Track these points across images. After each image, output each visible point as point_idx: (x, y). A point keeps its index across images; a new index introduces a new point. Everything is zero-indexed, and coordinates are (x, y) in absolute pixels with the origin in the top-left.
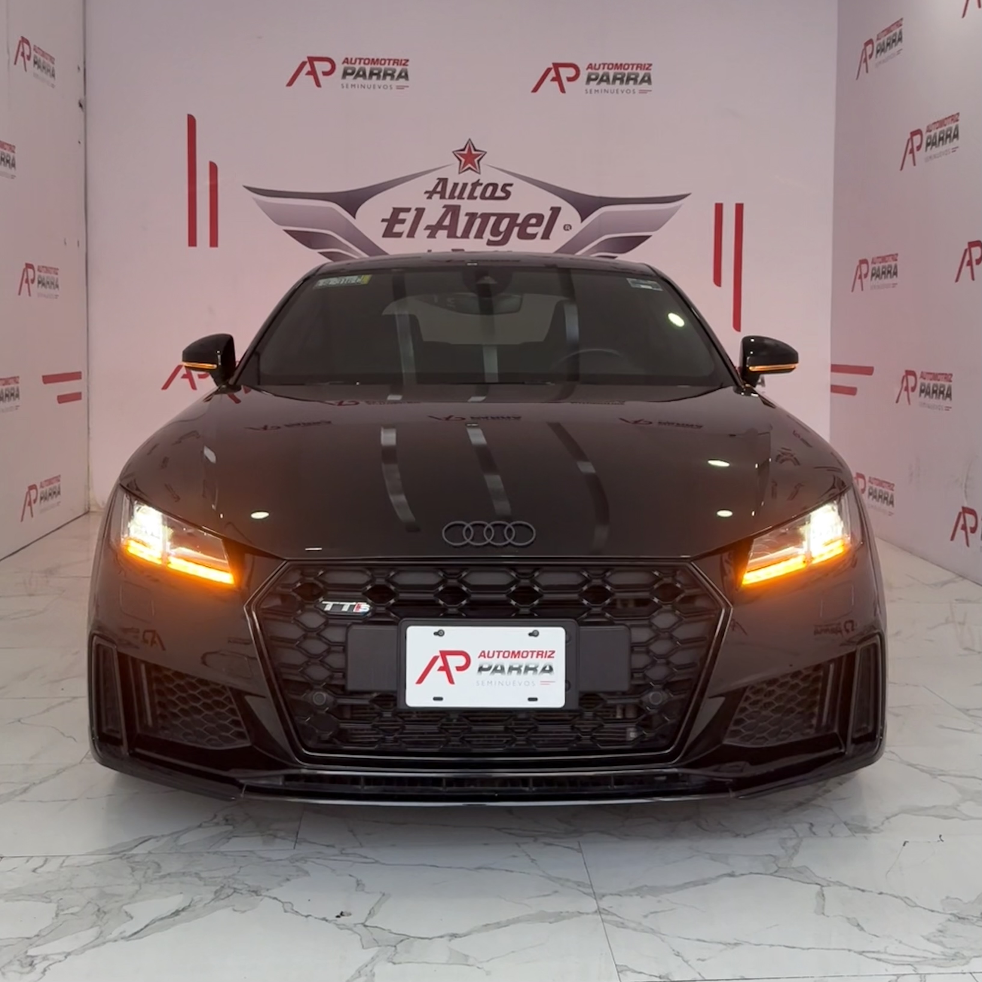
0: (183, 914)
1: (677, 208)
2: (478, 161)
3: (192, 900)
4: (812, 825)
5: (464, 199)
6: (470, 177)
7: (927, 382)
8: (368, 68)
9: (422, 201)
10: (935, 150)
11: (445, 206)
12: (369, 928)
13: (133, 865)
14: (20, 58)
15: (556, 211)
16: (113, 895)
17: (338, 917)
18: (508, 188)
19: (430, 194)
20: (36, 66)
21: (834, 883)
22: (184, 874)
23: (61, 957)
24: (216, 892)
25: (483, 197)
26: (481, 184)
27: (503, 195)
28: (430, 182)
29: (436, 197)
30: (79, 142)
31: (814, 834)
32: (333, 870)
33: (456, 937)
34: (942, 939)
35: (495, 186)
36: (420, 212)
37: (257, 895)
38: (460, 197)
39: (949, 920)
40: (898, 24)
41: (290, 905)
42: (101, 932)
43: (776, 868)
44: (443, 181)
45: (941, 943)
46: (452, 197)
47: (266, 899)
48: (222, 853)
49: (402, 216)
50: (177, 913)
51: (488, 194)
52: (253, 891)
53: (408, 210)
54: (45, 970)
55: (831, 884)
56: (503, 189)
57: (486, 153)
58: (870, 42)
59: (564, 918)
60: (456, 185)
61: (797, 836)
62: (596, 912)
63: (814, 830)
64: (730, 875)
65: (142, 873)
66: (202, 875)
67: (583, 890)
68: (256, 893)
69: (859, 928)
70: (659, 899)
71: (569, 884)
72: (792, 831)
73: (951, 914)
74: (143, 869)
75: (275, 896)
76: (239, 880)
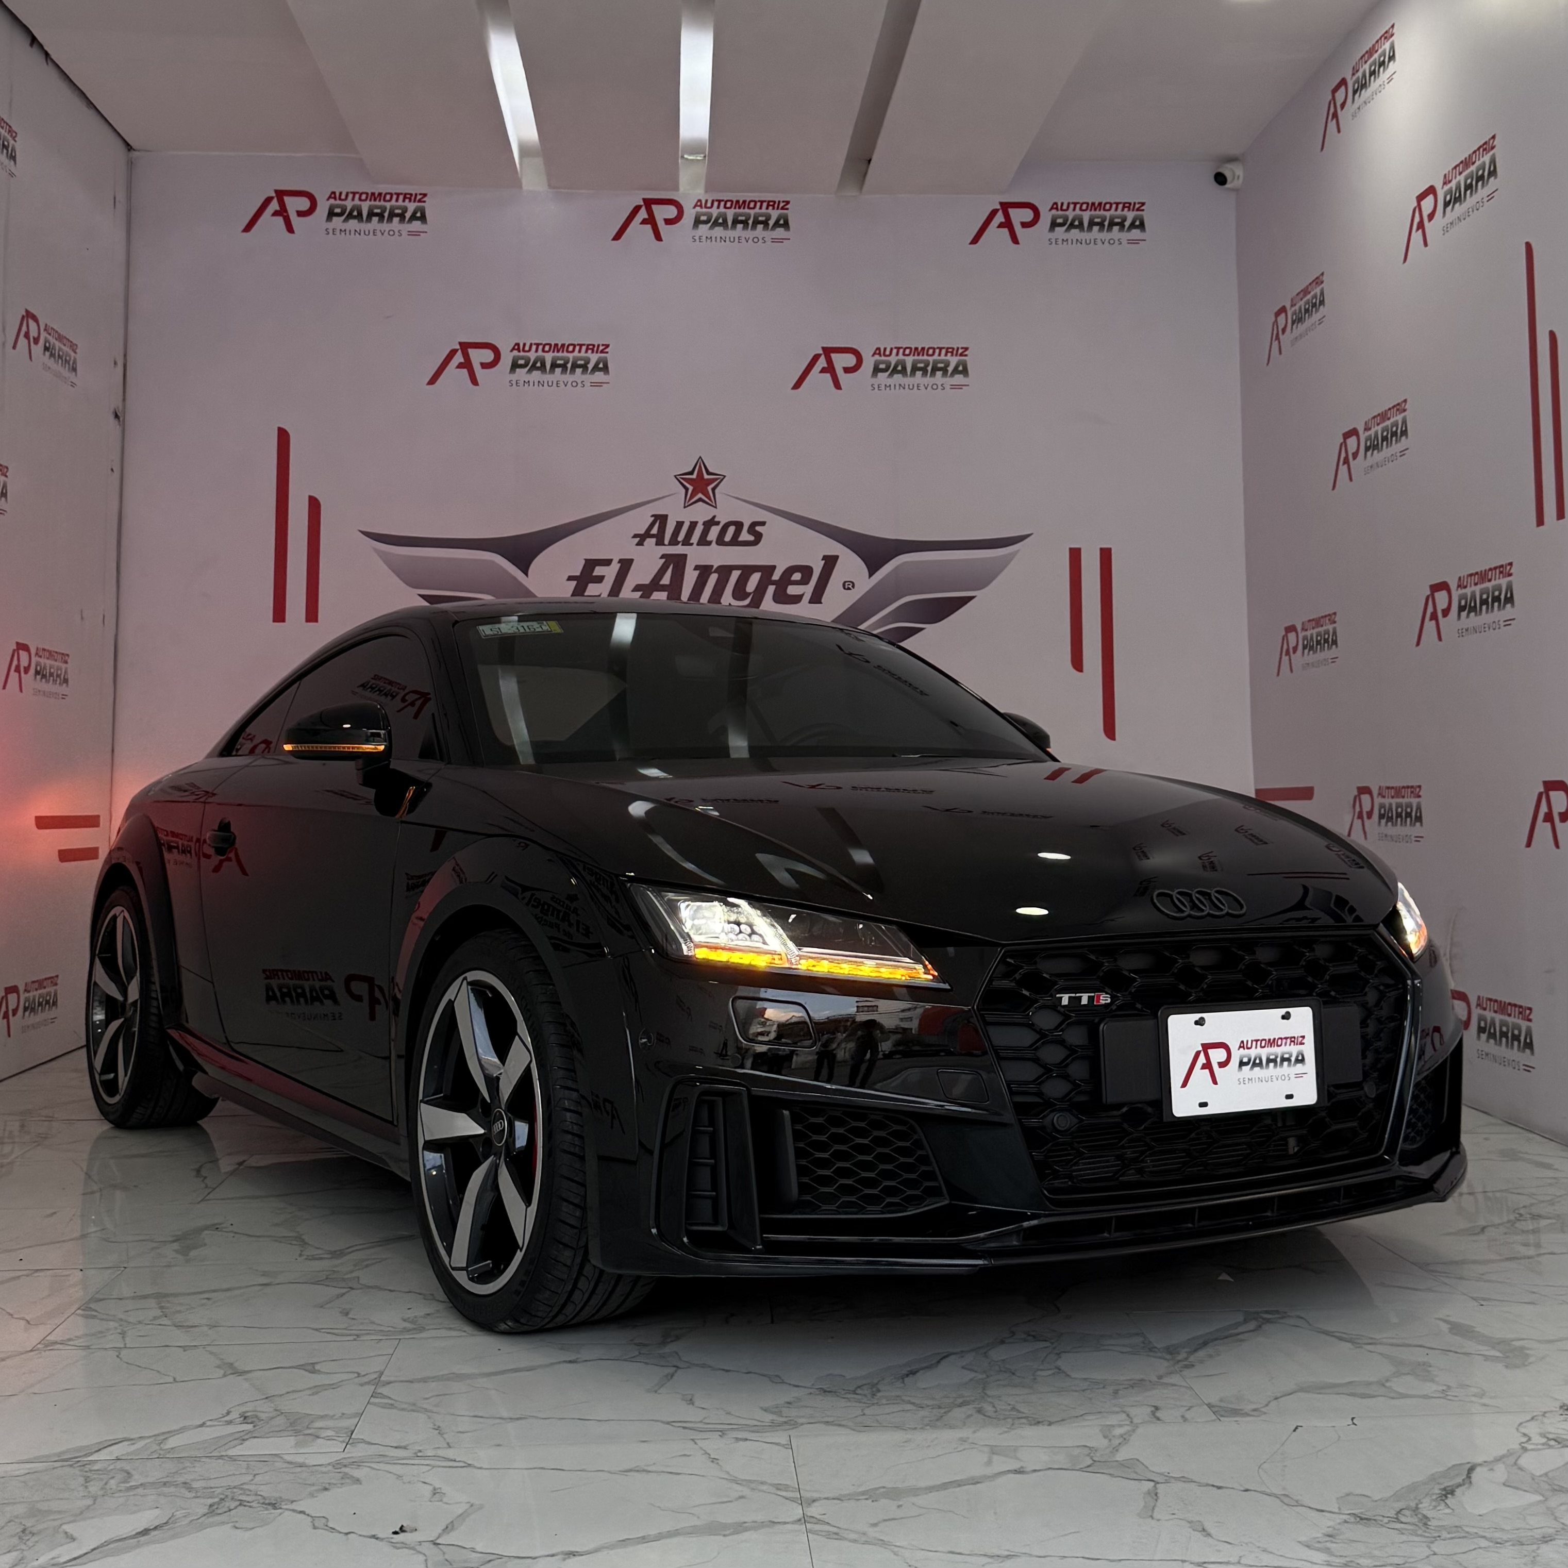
0: (153, 1533)
1: (1011, 557)
3: (173, 1516)
4: (1157, 1408)
5: (692, 544)
6: (700, 513)
7: (1387, 801)
8: (549, 358)
9: (630, 550)
10: (1377, 456)
11: (663, 557)
12: (441, 1547)
13: (88, 1474)
14: (22, 341)
15: (830, 562)
16: (49, 1512)
17: (395, 1533)
18: (758, 528)
19: (641, 539)
20: (47, 354)
21: (1176, 1479)
22: (165, 1484)
24: (211, 1506)
25: (720, 541)
26: (718, 523)
27: (751, 538)
28: (641, 521)
29: (650, 542)
31: (1158, 1419)
33: (574, 1555)
34: (1329, 1545)
35: (739, 525)
36: (626, 565)
37: (275, 1508)
38: (687, 542)
39: (1346, 1522)
40: (1318, 281)
41: (324, 1520)
42: (22, 1559)
43: (1090, 1462)
44: (661, 519)
45: (1328, 1551)
46: (674, 542)
47: (287, 1513)
48: (230, 1457)
49: (598, 571)
50: (146, 1532)
51: (728, 537)
52: (269, 1504)
53: (608, 562)
55: (1173, 1481)
56: (752, 529)
57: (725, 476)
58: (1283, 310)
59: (747, 1530)
60: (680, 525)
61: (1131, 1422)
62: (800, 1520)
63: (1158, 1414)
64: (1016, 1472)
65: (102, 1483)
66: (195, 1485)
67: (784, 1494)
68: (274, 1506)
69: (1204, 1533)
70: (901, 1503)
71: (764, 1487)
72: (1124, 1416)
73: (1349, 1514)
74: (102, 1480)
75: (302, 1510)
76: (250, 1491)
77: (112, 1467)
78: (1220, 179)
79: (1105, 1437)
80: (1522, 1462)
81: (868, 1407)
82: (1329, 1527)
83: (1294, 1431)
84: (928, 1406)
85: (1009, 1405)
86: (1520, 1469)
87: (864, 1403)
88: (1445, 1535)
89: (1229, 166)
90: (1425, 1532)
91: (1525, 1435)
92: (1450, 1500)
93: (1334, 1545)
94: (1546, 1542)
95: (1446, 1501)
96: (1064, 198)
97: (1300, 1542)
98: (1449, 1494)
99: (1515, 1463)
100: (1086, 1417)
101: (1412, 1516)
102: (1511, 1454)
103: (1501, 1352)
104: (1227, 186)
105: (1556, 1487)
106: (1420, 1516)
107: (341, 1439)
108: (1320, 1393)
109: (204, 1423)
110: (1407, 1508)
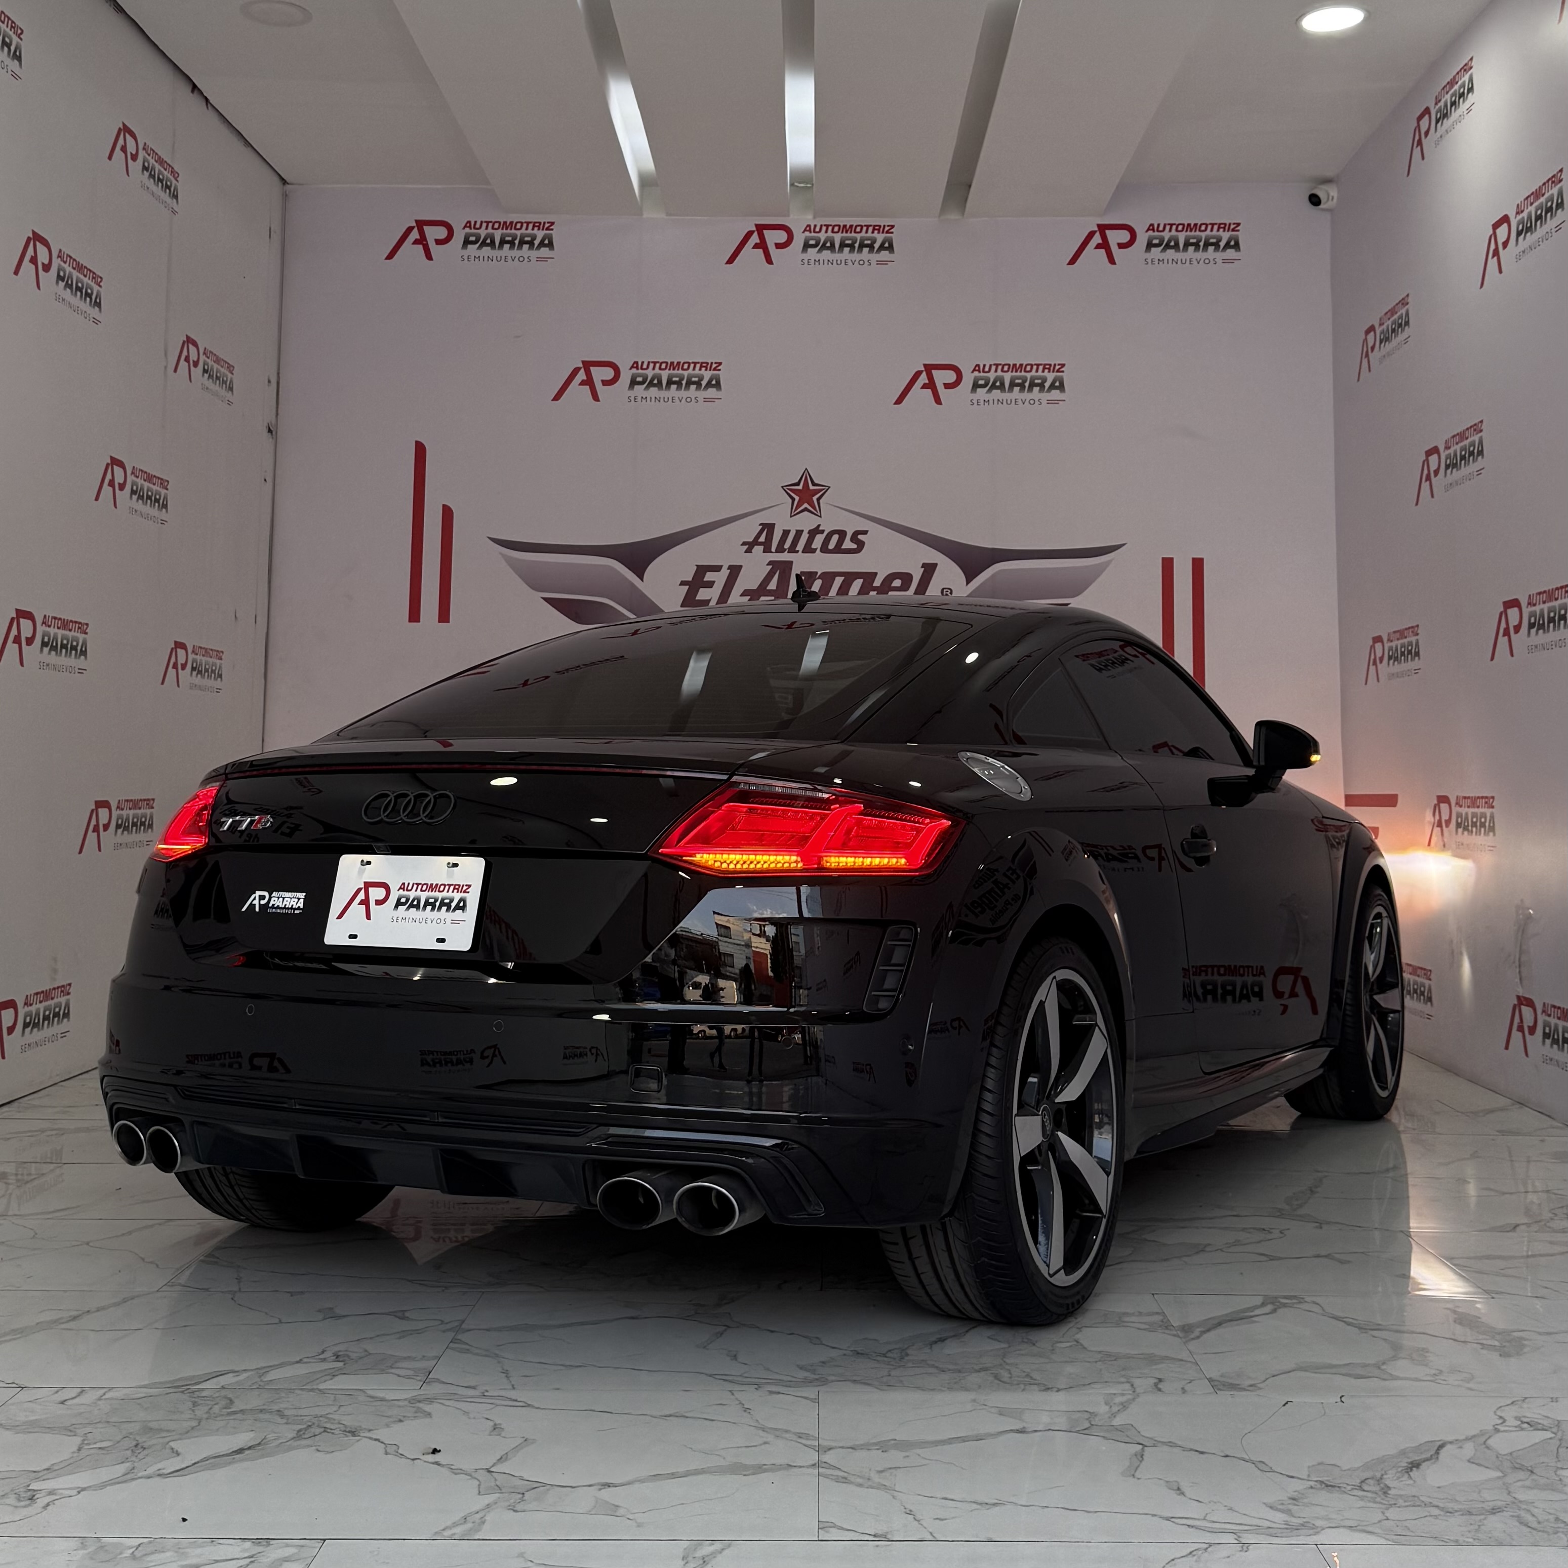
0: (248, 1452)
2: (818, 499)
3: (265, 1438)
4: (1160, 1380)
5: (798, 552)
6: (806, 522)
8: (665, 375)
10: (1456, 474)
11: (770, 563)
12: (493, 1474)
13: (196, 1400)
15: (929, 569)
16: (161, 1430)
18: (860, 537)
19: (750, 546)
21: (1163, 1443)
22: (261, 1411)
23: (74, 1492)
24: (299, 1431)
25: (824, 549)
26: (822, 532)
27: (854, 546)
28: (749, 529)
29: (758, 549)
30: (265, 480)
31: (1160, 1390)
32: (466, 1413)
33: (609, 1486)
34: (1291, 1507)
35: (842, 534)
36: (735, 570)
37: (354, 1435)
38: (793, 550)
39: (1312, 1487)
40: (1404, 302)
41: (395, 1447)
42: (133, 1468)
43: (1087, 1425)
44: (769, 528)
45: (1288, 1512)
46: (780, 549)
47: (364, 1440)
48: (320, 1390)
49: (709, 577)
50: (241, 1451)
51: (832, 546)
52: (349, 1432)
53: (717, 569)
54: (48, 1504)
55: (1160, 1444)
56: (854, 538)
57: (829, 487)
58: (1372, 329)
59: (765, 1471)
60: (786, 533)
61: (1134, 1392)
62: (814, 1465)
63: (1160, 1386)
64: (1018, 1431)
65: (207, 1408)
66: (287, 1412)
67: (804, 1441)
68: (353, 1433)
69: (1178, 1492)
70: (907, 1454)
71: (787, 1435)
72: (1127, 1386)
73: (1316, 1481)
74: (208, 1405)
75: (378, 1437)
76: (334, 1420)
77: (218, 1394)
78: (1315, 200)
79: (1106, 1404)
80: (1490, 1442)
81: (894, 1369)
82: (1295, 1492)
83: (1284, 1405)
84: (950, 1370)
85: (1024, 1372)
86: (1488, 1448)
87: (893, 1365)
88: (1401, 1502)
89: (1324, 187)
90: (1383, 1499)
91: (1501, 1417)
92: (1415, 1473)
93: (1296, 1507)
94: (1494, 1513)
95: (1411, 1473)
96: (1160, 219)
97: (1264, 1503)
98: (1414, 1467)
99: (1485, 1443)
100: (1092, 1386)
101: (1374, 1485)
102: (1483, 1434)
103: (1498, 1341)
104: (1321, 206)
105: (1516, 1465)
106: (1382, 1485)
107: (419, 1378)
108: (1316, 1373)
109: (301, 1360)
110: (1372, 1478)
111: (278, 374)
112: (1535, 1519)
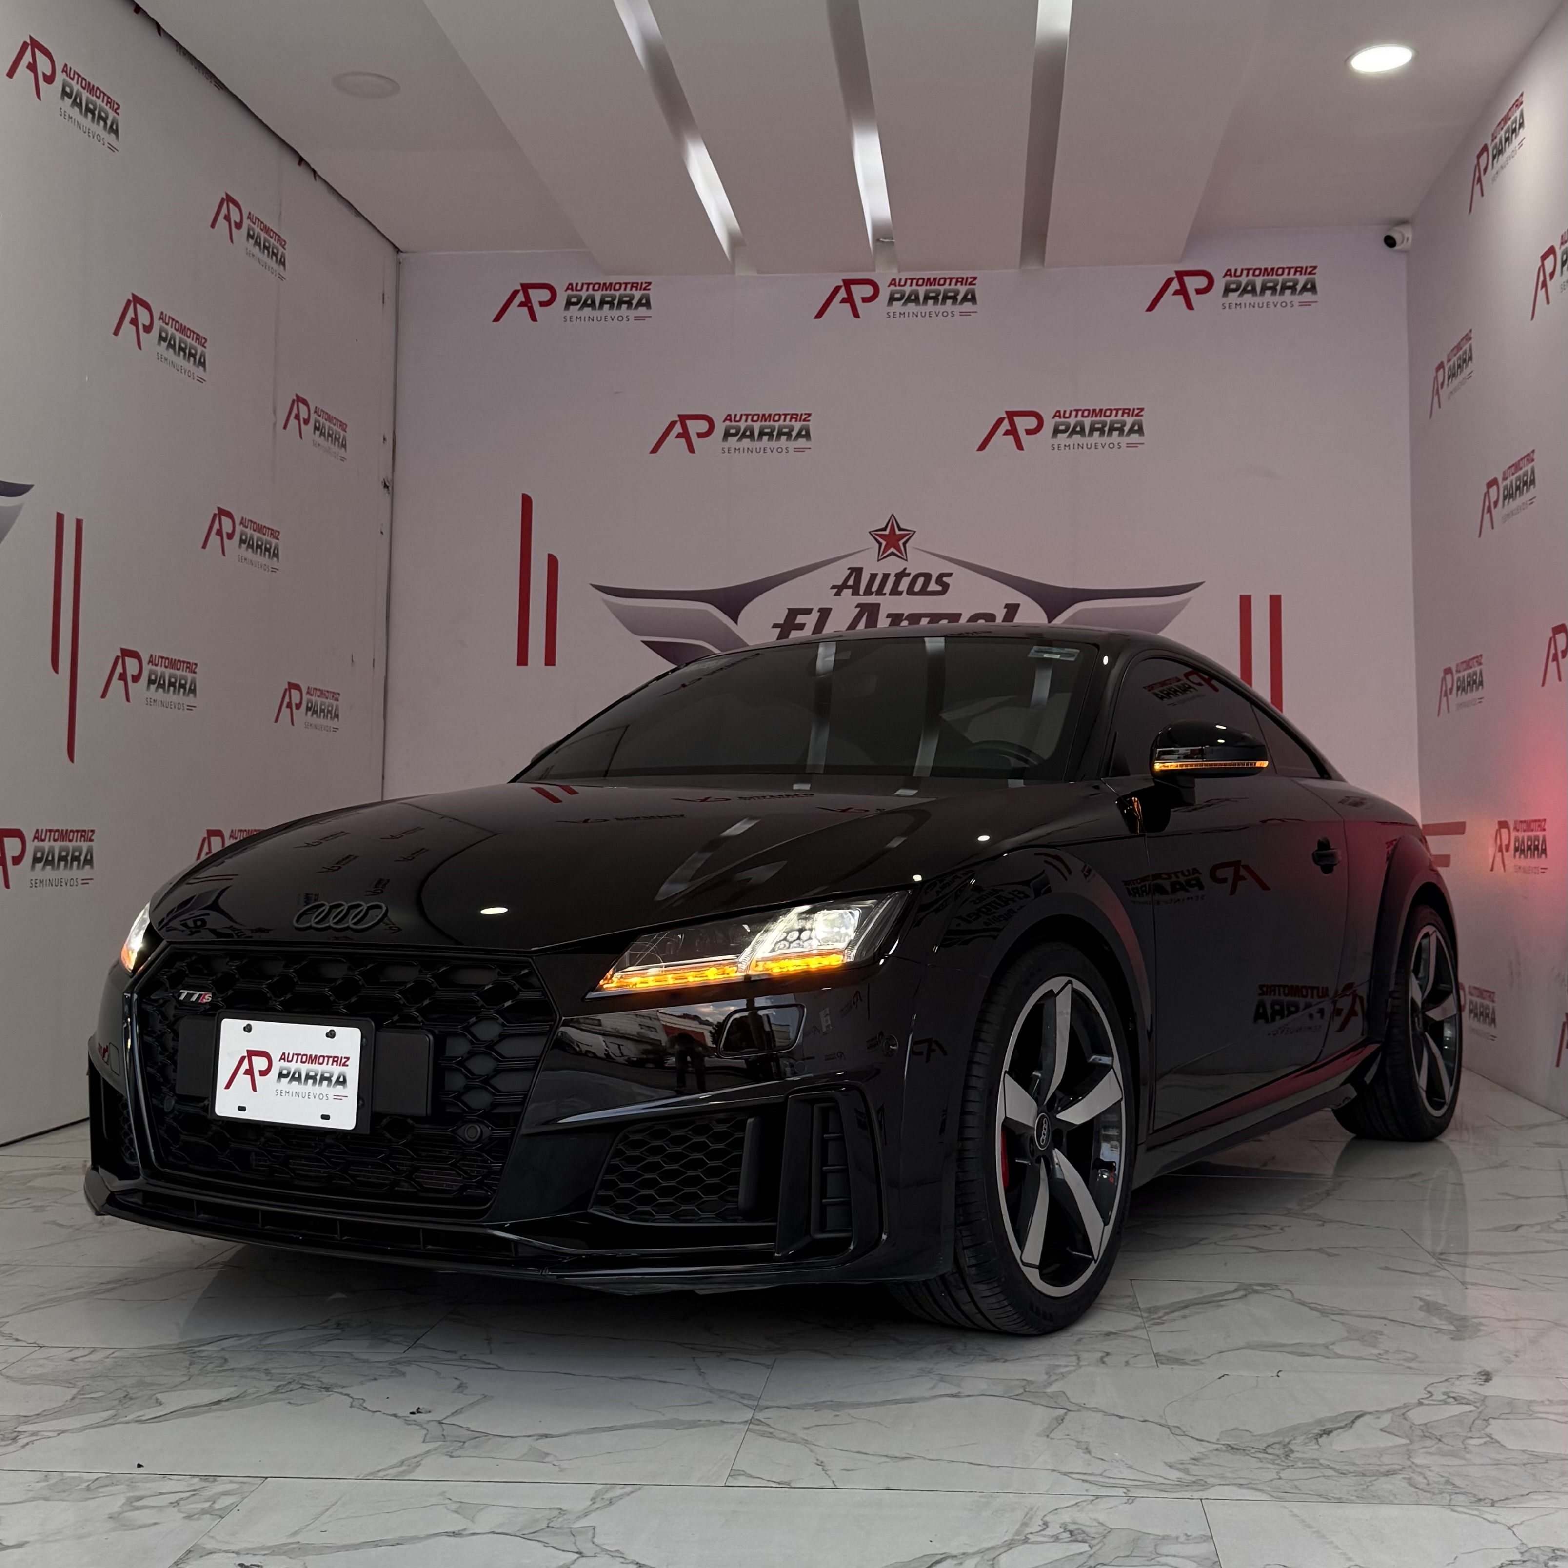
0: (224, 1404)
1: (1183, 604)
2: (905, 544)
3: (245, 1392)
4: (1108, 1354)
5: (885, 594)
6: (893, 566)
7: (1520, 834)
8: (757, 427)
9: (828, 600)
12: (444, 1425)
13: (195, 1359)
14: (293, 422)
15: (1012, 610)
16: (152, 1384)
17: (412, 1413)
18: (945, 579)
19: (839, 590)
20: (318, 433)
21: (1090, 1409)
22: (251, 1369)
23: (55, 1434)
24: (278, 1387)
25: (911, 591)
26: (908, 575)
27: (939, 588)
28: (838, 573)
29: (847, 592)
30: (382, 533)
31: (1103, 1362)
32: (438, 1373)
33: (546, 1437)
34: (1190, 1466)
35: (927, 577)
36: (825, 613)
37: (327, 1391)
38: (880, 592)
39: (1217, 1450)
40: (1467, 338)
41: (361, 1401)
42: (115, 1415)
43: (1021, 1392)
44: (857, 572)
45: (1186, 1471)
46: (868, 592)
47: (336, 1394)
48: (311, 1353)
49: (800, 619)
50: (219, 1402)
51: (917, 588)
52: (324, 1388)
53: (808, 611)
54: (27, 1444)
55: (1084, 1410)
56: (939, 581)
57: (915, 532)
58: (1441, 366)
59: (699, 1426)
60: (873, 576)
61: (1078, 1364)
62: (746, 1422)
63: (1106, 1359)
64: (953, 1396)
65: (200, 1367)
66: (273, 1371)
67: (745, 1402)
68: (327, 1389)
69: (1085, 1451)
70: (838, 1413)
71: (731, 1396)
72: (1075, 1359)
73: (1223, 1444)
74: (203, 1363)
75: (348, 1393)
76: (314, 1377)
77: (215, 1355)
78: (1390, 242)
79: (1047, 1374)
80: (1410, 1414)
82: (1198, 1453)
83: (1220, 1378)
86: (1405, 1419)
88: (1300, 1464)
89: (1397, 228)
90: (1283, 1461)
91: (1429, 1392)
92: (1323, 1440)
93: (1194, 1467)
94: (1387, 1475)
95: (1319, 1440)
96: (1237, 265)
97: (1165, 1463)
98: (1324, 1434)
99: (1403, 1414)
100: (1040, 1358)
101: (1279, 1449)
102: (1404, 1408)
103: (1455, 1326)
104: (1397, 248)
105: (1427, 1434)
106: (1286, 1449)
107: (406, 1344)
108: (1263, 1350)
109: (304, 1327)
110: (1279, 1443)
111: (394, 432)
112: (1425, 1481)
